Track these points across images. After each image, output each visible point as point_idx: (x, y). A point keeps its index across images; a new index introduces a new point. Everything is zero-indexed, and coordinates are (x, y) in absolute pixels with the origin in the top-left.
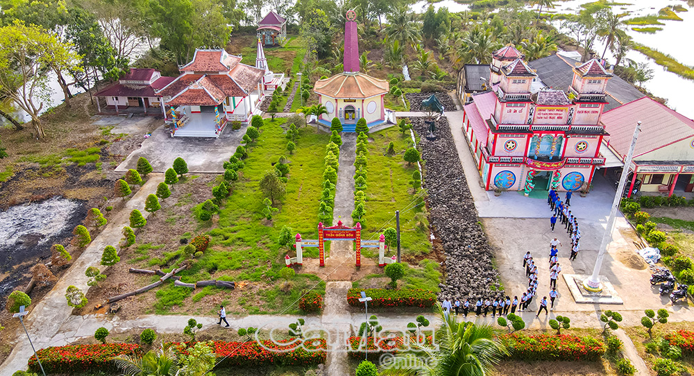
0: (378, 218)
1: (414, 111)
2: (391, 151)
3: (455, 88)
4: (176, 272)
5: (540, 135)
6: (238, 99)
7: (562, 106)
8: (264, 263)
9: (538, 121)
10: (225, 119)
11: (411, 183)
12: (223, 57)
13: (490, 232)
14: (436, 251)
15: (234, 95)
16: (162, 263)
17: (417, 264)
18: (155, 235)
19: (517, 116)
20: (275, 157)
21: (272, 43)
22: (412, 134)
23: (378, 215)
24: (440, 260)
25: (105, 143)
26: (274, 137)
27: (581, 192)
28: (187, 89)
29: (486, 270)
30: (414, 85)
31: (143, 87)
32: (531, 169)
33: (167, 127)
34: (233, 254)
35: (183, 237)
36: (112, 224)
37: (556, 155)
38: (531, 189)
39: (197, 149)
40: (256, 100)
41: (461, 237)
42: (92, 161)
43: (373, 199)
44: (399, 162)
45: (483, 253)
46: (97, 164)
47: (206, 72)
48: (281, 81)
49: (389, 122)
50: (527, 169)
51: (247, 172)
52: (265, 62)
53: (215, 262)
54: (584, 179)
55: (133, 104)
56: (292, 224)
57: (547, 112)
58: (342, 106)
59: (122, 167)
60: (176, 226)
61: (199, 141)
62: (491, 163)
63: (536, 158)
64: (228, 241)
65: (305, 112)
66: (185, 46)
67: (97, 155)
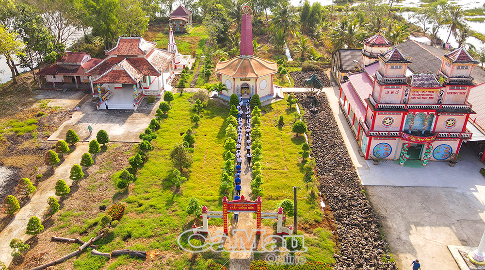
0: (273, 186)
1: (297, 87)
2: (281, 124)
3: (329, 68)
4: (93, 240)
5: (414, 114)
6: (153, 78)
7: (434, 88)
8: (174, 230)
9: (412, 101)
10: (142, 94)
11: (300, 153)
12: (141, 43)
13: (374, 200)
14: (327, 219)
15: (150, 75)
16: (81, 231)
17: (311, 233)
18: (78, 202)
19: (395, 96)
20: (183, 127)
21: (180, 30)
22: (297, 107)
23: (274, 183)
24: (332, 228)
25: (42, 115)
26: (182, 110)
27: (450, 162)
28: (111, 70)
29: (375, 240)
30: (296, 65)
31: (76, 67)
32: (407, 142)
33: (94, 101)
34: (146, 221)
35: (102, 204)
36: (41, 190)
37: (427, 130)
38: (406, 160)
39: (118, 120)
40: (167, 78)
41: (349, 205)
42: (30, 132)
43: (268, 167)
44: (288, 132)
45: (371, 222)
46: (34, 134)
47: (127, 55)
48: (187, 61)
49: (277, 97)
50: (402, 142)
51: (159, 142)
52: (175, 46)
53: (129, 229)
54: (452, 151)
55: (67, 81)
56: (198, 191)
57: (420, 93)
58: (239, 83)
59: (54, 137)
60: (96, 193)
61: (120, 113)
62: (371, 137)
63: (410, 132)
64: (142, 208)
65: (208, 89)
66: (112, 33)
67: (35, 125)
